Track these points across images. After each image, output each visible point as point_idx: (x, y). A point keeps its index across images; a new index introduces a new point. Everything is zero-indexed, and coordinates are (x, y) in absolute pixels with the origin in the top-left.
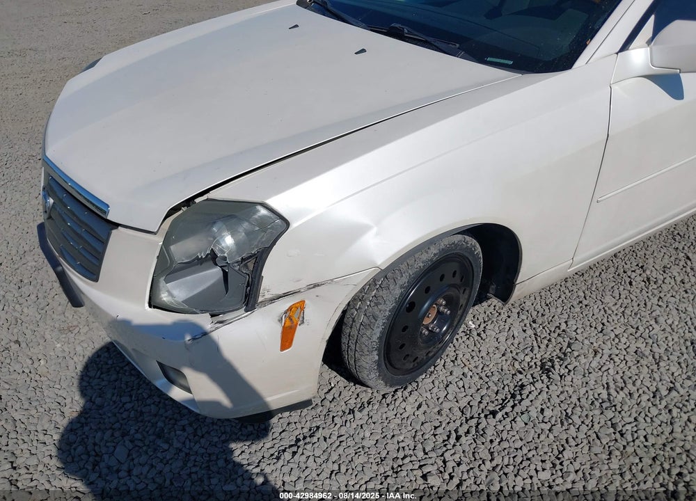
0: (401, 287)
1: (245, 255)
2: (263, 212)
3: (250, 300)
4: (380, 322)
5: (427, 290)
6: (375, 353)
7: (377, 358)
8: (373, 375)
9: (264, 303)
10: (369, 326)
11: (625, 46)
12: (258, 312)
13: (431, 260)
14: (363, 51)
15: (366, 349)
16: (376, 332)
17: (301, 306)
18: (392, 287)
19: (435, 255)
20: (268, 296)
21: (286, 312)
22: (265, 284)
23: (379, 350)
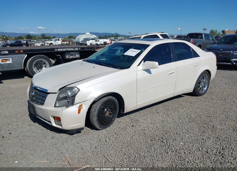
0: (101, 104)
1: (72, 95)
2: (76, 88)
3: (72, 104)
4: (97, 110)
5: (106, 106)
6: (96, 117)
7: (96, 119)
8: (96, 123)
9: (75, 104)
10: (95, 111)
11: (139, 65)
12: (74, 106)
13: (106, 100)
14: (94, 67)
15: (94, 116)
16: (96, 113)
17: (82, 105)
18: (99, 104)
19: (107, 99)
20: (76, 103)
21: (79, 106)
22: (75, 101)
23: (97, 116)
